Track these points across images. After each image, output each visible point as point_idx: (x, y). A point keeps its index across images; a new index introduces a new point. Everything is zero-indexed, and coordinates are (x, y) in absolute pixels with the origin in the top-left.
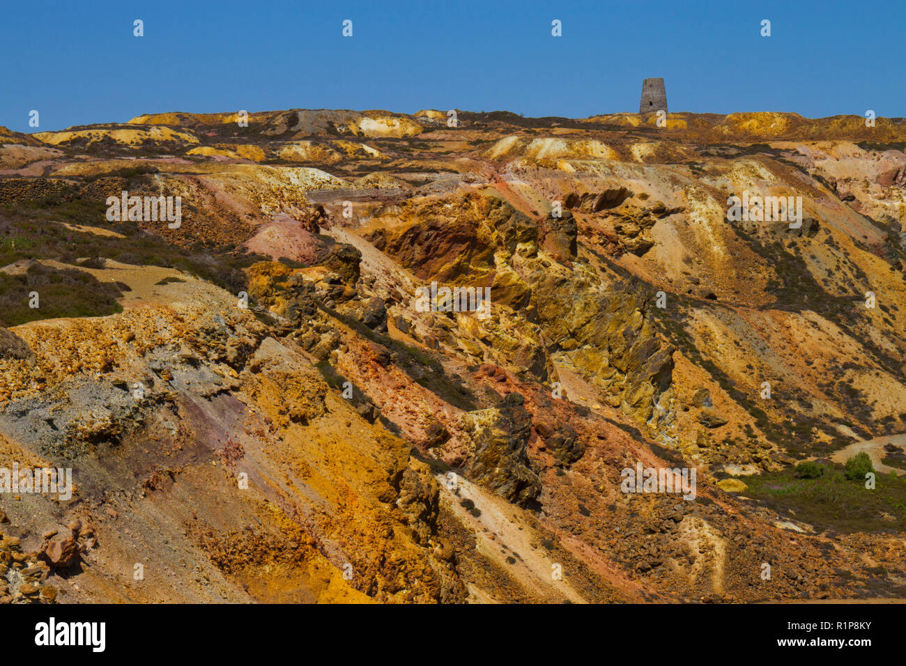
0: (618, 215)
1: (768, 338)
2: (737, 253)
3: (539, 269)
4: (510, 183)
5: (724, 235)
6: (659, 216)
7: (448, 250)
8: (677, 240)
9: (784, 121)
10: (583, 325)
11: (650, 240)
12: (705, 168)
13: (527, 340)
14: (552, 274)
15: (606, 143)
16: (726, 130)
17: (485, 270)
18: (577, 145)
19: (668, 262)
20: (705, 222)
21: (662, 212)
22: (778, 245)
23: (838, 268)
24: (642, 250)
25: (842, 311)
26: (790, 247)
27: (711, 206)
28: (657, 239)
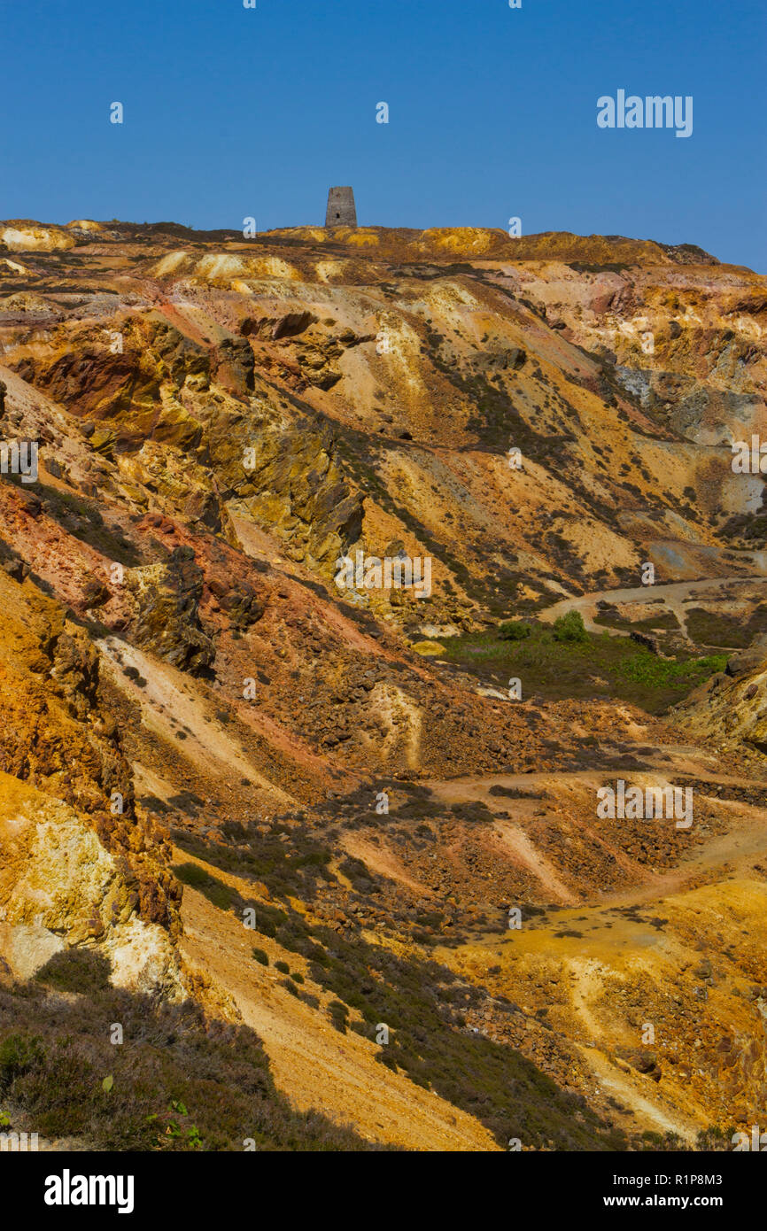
0: (301, 343)
1: (469, 483)
2: (435, 388)
3: (211, 405)
4: (177, 305)
5: (420, 367)
6: (348, 344)
7: (107, 382)
8: (367, 372)
9: (488, 237)
10: (262, 469)
11: (337, 372)
12: (399, 290)
13: (198, 486)
14: (227, 410)
15: (287, 261)
16: (423, 248)
17: (149, 405)
18: (254, 262)
19: (357, 397)
20: (399, 352)
21: (351, 340)
22: (481, 378)
23: (547, 405)
24: (328, 383)
25: (551, 453)
26: (493, 380)
27: (406, 334)
28: (346, 371)
